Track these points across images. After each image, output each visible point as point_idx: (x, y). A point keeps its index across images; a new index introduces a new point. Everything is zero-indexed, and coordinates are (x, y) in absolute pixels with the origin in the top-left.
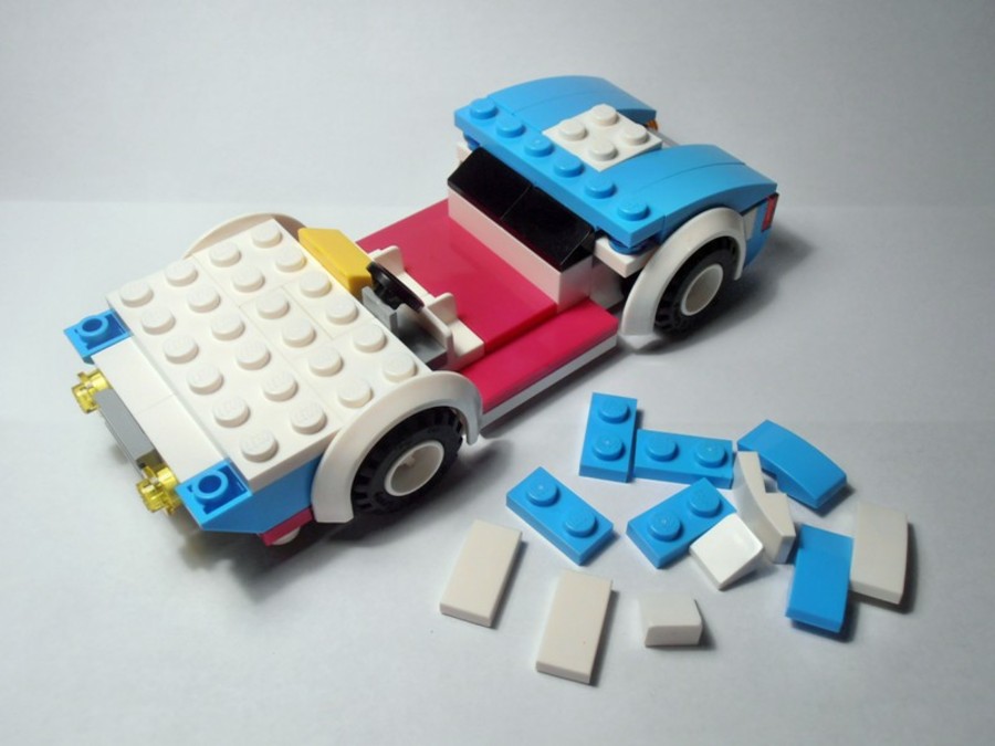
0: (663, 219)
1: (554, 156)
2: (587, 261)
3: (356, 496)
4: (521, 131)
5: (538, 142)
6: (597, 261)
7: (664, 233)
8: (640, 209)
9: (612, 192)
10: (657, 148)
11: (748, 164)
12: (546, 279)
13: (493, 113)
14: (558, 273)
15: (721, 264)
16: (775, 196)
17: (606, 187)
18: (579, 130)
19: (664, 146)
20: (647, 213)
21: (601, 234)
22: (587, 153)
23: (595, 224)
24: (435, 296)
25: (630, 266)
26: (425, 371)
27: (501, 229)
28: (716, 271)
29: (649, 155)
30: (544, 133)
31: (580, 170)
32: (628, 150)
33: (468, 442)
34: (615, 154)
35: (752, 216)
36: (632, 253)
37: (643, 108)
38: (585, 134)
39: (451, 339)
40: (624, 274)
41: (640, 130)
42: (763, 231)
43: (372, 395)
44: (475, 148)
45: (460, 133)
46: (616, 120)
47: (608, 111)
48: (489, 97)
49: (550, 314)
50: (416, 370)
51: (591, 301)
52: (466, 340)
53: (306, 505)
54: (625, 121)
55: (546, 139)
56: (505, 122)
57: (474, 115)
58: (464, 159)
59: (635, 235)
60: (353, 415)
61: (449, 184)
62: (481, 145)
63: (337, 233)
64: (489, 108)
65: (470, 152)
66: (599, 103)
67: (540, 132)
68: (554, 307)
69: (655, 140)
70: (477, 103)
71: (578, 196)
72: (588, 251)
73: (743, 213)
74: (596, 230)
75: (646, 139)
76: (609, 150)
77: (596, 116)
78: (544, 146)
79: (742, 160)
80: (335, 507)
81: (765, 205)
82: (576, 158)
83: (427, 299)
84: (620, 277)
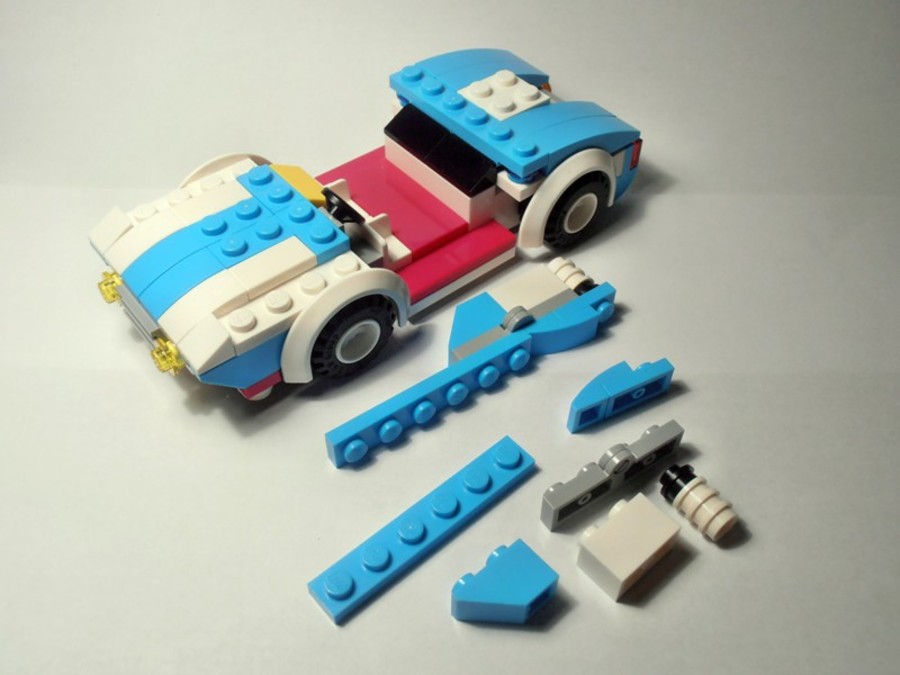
0: (548, 157)
1: (466, 110)
2: (492, 190)
3: (315, 366)
4: (441, 91)
5: (453, 99)
6: (499, 190)
7: (549, 168)
8: (530, 148)
9: (509, 136)
10: (546, 103)
11: (619, 117)
12: (458, 203)
13: (420, 77)
14: (468, 198)
15: (596, 194)
16: (639, 142)
17: (505, 132)
18: (486, 89)
19: (552, 101)
20: (534, 152)
21: (502, 168)
22: (493, 108)
23: (497, 160)
24: (374, 216)
25: (523, 192)
26: (366, 268)
27: (425, 166)
28: (592, 199)
29: (540, 108)
30: (460, 92)
31: (486, 119)
32: (523, 104)
33: (399, 325)
34: (513, 107)
35: (621, 156)
36: (526, 182)
37: (538, 73)
38: (491, 92)
39: (386, 248)
40: (519, 199)
41: (533, 90)
42: (631, 169)
43: (326, 285)
44: (405, 104)
45: (393, 94)
46: (515, 82)
47: (509, 75)
48: (417, 65)
49: (463, 231)
50: (359, 267)
51: (495, 222)
52: (399, 250)
53: (277, 369)
54: (522, 83)
55: (460, 96)
56: (428, 84)
57: (405, 78)
58: (397, 113)
59: (526, 168)
60: (311, 300)
61: (386, 133)
62: (411, 102)
63: (299, 168)
64: (417, 73)
65: (401, 108)
66: (503, 69)
67: (456, 92)
68: (466, 226)
69: (545, 97)
70: (407, 69)
71: (484, 141)
72: (492, 182)
73: (613, 154)
74: (497, 165)
75: (538, 96)
76: (509, 104)
77: (500, 79)
78: (459, 102)
79: (615, 113)
80: (299, 371)
81: (631, 148)
82: (483, 111)
83: (369, 219)
84: (516, 201)
